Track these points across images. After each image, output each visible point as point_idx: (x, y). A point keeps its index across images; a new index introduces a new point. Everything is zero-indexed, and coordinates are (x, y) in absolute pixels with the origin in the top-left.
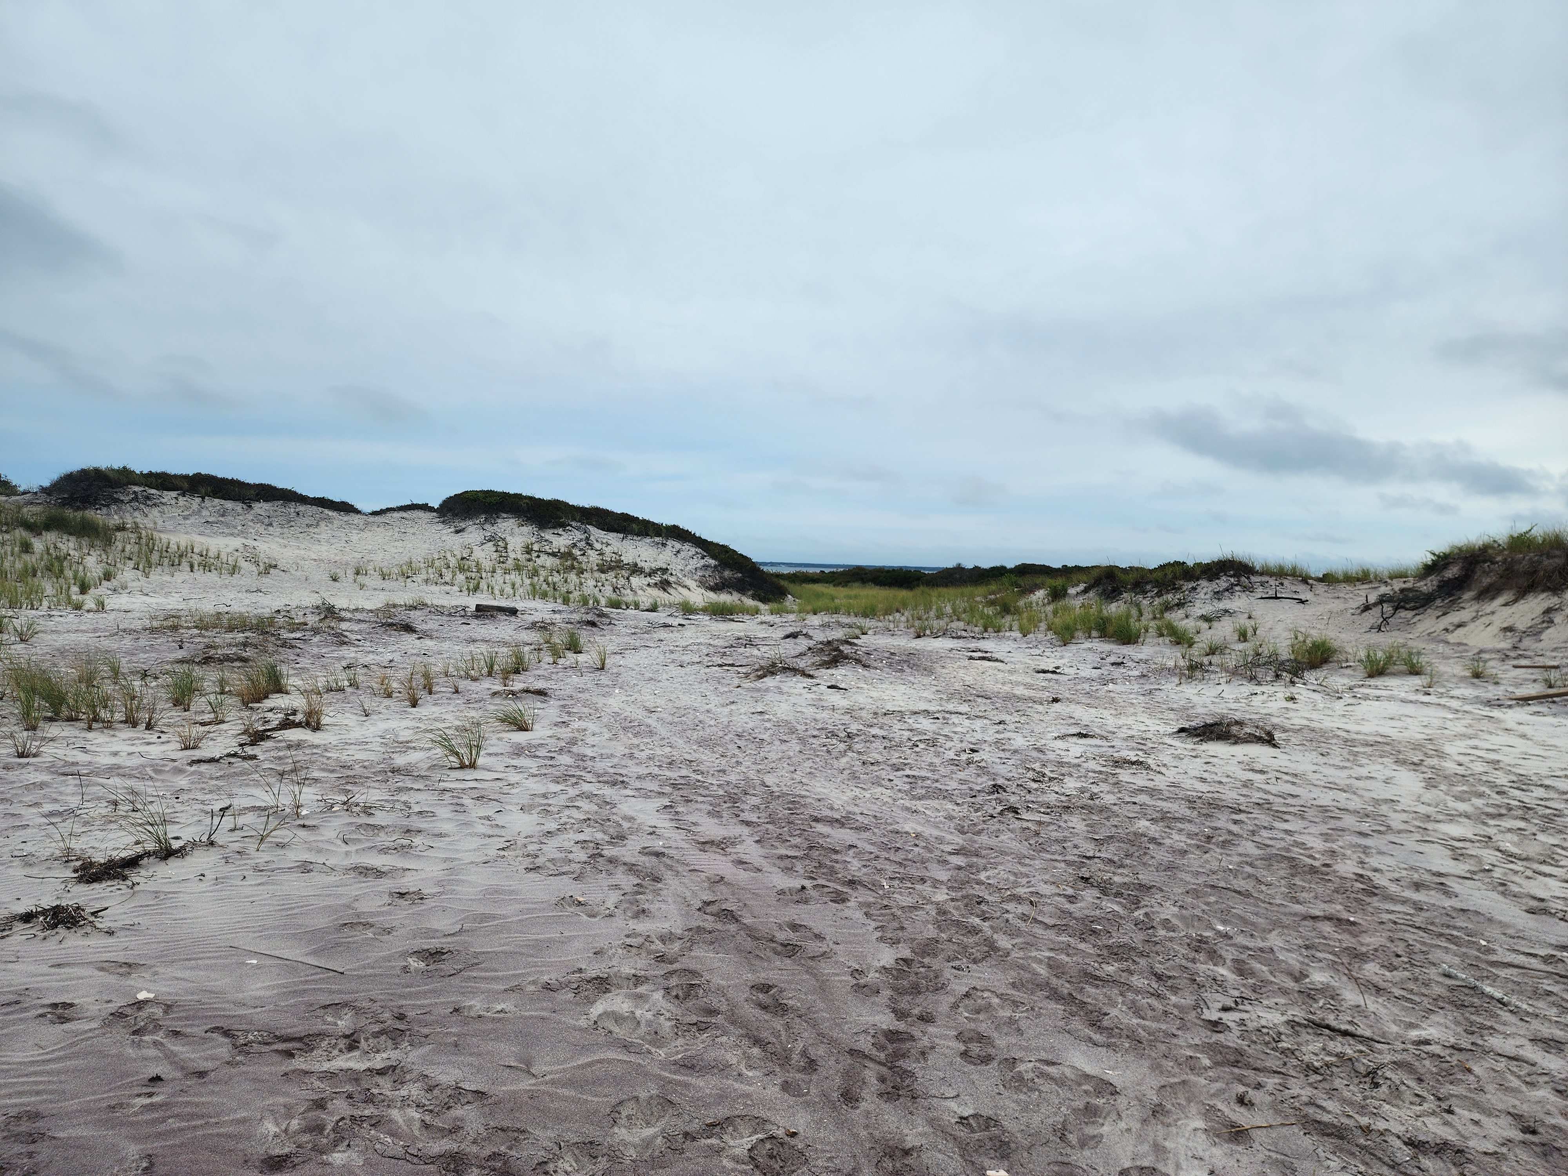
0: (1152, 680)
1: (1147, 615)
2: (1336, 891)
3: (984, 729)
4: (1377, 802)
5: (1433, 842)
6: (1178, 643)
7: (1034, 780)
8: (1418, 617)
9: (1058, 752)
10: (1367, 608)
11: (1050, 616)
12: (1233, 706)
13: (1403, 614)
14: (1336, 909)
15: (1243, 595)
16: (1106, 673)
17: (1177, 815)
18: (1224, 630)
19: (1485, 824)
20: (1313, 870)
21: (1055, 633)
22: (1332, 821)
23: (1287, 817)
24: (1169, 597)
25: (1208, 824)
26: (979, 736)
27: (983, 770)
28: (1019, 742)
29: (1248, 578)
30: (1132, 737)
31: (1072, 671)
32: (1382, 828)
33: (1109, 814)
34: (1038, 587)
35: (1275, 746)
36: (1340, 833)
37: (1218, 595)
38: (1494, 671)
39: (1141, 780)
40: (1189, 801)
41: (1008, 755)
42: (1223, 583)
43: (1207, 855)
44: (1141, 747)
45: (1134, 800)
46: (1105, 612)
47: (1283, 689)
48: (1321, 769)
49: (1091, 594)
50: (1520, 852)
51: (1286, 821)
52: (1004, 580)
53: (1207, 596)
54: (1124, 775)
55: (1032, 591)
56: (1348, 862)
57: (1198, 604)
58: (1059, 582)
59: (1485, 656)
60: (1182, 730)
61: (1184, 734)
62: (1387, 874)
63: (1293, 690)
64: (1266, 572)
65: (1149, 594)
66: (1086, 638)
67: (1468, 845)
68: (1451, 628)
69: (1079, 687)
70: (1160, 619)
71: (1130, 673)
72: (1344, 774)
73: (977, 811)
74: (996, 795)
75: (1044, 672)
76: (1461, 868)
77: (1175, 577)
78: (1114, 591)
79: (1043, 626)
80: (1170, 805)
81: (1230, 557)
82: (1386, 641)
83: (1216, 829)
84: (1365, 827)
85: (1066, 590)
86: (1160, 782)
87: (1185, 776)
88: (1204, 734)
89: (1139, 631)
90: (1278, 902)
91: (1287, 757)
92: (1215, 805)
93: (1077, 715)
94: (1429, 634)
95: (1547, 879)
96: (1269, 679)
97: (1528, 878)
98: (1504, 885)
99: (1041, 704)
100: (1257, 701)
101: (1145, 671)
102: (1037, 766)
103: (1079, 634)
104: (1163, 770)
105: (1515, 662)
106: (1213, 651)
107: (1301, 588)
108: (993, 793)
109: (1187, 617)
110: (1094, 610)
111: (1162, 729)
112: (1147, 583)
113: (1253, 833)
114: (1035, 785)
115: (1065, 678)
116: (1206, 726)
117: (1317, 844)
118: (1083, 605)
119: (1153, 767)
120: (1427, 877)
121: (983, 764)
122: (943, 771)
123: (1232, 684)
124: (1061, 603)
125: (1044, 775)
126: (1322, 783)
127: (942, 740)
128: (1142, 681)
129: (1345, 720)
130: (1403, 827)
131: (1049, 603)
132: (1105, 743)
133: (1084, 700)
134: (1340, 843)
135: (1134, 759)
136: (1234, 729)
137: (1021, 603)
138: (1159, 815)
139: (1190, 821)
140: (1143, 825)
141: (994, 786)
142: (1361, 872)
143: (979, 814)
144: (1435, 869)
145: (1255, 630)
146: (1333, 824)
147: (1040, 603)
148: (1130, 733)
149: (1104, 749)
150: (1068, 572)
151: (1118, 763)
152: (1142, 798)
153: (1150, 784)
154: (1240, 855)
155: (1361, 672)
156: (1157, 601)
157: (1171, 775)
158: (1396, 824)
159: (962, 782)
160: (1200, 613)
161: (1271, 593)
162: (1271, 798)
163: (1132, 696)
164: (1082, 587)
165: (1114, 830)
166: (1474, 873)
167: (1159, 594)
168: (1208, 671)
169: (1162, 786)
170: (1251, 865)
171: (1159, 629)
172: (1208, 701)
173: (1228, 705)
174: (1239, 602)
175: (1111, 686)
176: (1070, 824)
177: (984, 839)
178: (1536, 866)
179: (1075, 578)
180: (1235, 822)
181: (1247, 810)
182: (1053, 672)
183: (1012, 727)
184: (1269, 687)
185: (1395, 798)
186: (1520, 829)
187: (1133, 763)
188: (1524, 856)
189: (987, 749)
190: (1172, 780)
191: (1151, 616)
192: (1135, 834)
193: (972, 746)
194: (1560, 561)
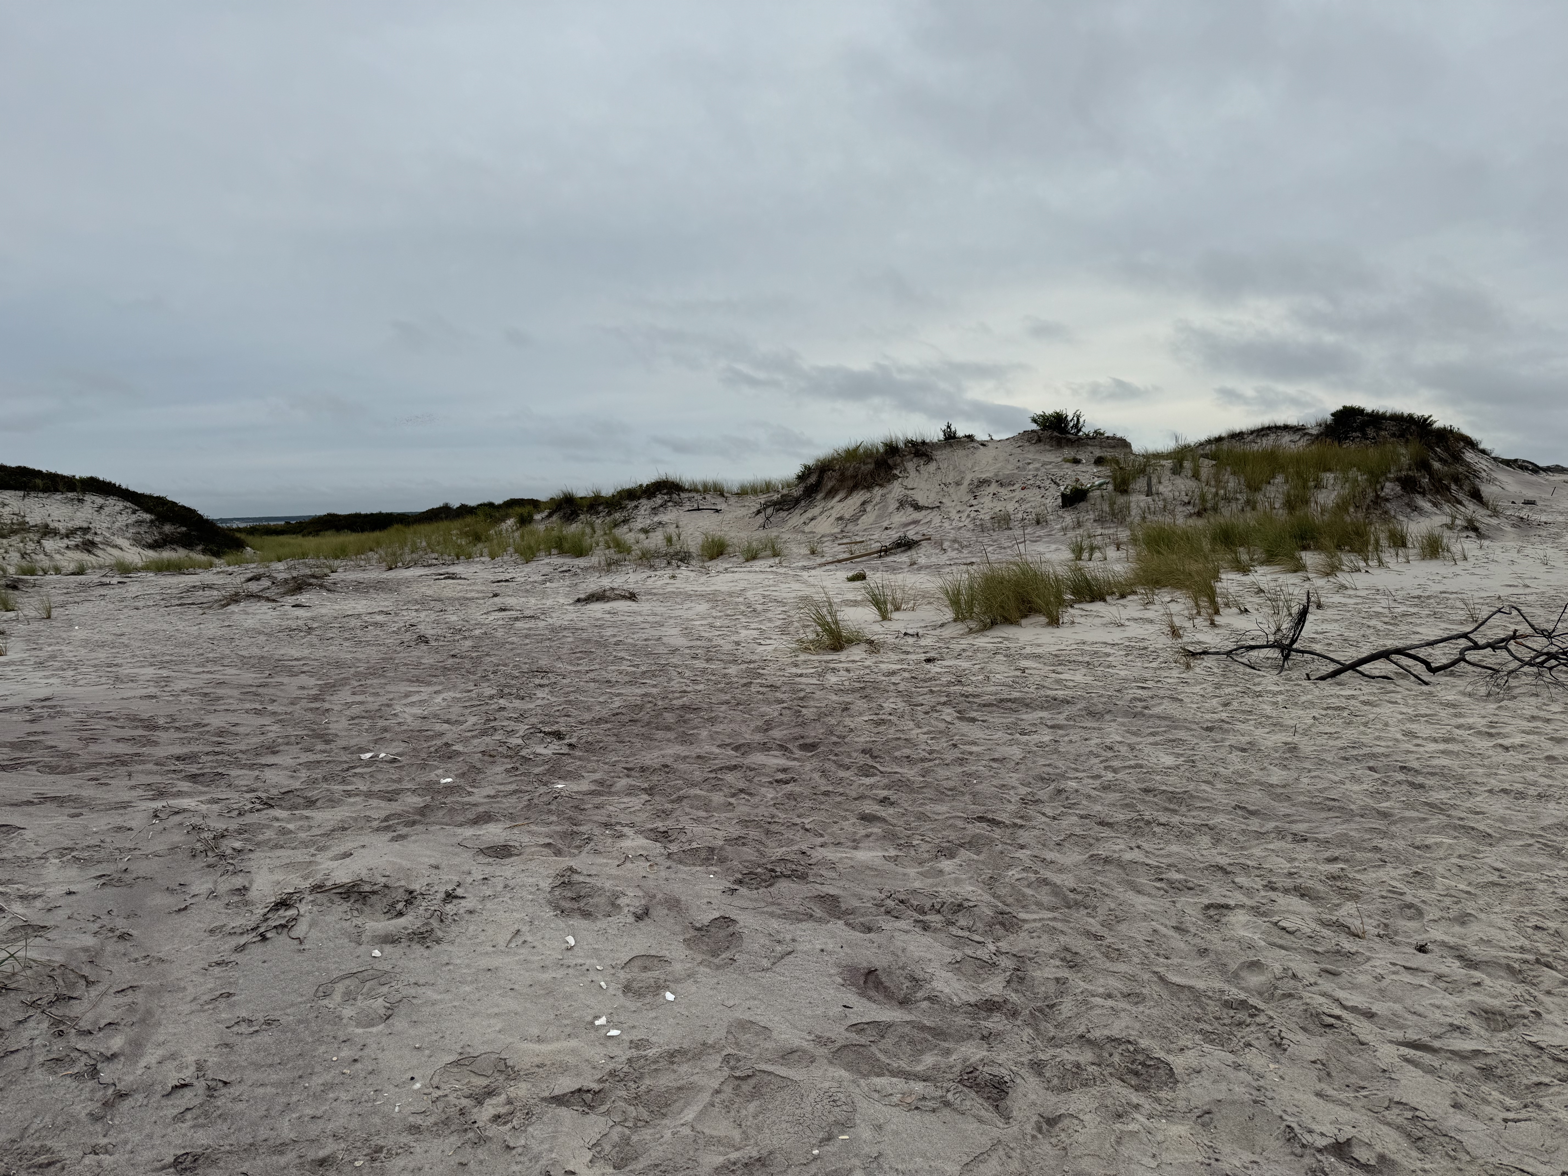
1: (599, 532)
8: (789, 515)
10: (756, 513)
11: (520, 541)
13: (780, 514)
15: (675, 509)
24: (617, 515)
29: (678, 495)
34: (506, 519)
37: (655, 511)
42: (659, 500)
46: (567, 533)
49: (554, 518)
53: (647, 512)
55: (502, 521)
57: (639, 519)
58: (524, 511)
64: (693, 489)
65: (600, 515)
66: (546, 555)
68: (809, 521)
70: (609, 534)
77: (620, 499)
78: (571, 515)
81: (664, 478)
85: (531, 518)
89: (591, 545)
103: (540, 552)
107: (719, 500)
109: (630, 531)
110: (558, 532)
112: (600, 506)
118: (548, 529)
124: (528, 528)
131: (517, 529)
137: (493, 531)
147: (510, 529)
156: (607, 520)
160: (640, 527)
161: (696, 506)
164: (545, 514)
167: (608, 514)
171: (607, 542)
174: (671, 515)
191: (602, 533)
194: (871, 466)
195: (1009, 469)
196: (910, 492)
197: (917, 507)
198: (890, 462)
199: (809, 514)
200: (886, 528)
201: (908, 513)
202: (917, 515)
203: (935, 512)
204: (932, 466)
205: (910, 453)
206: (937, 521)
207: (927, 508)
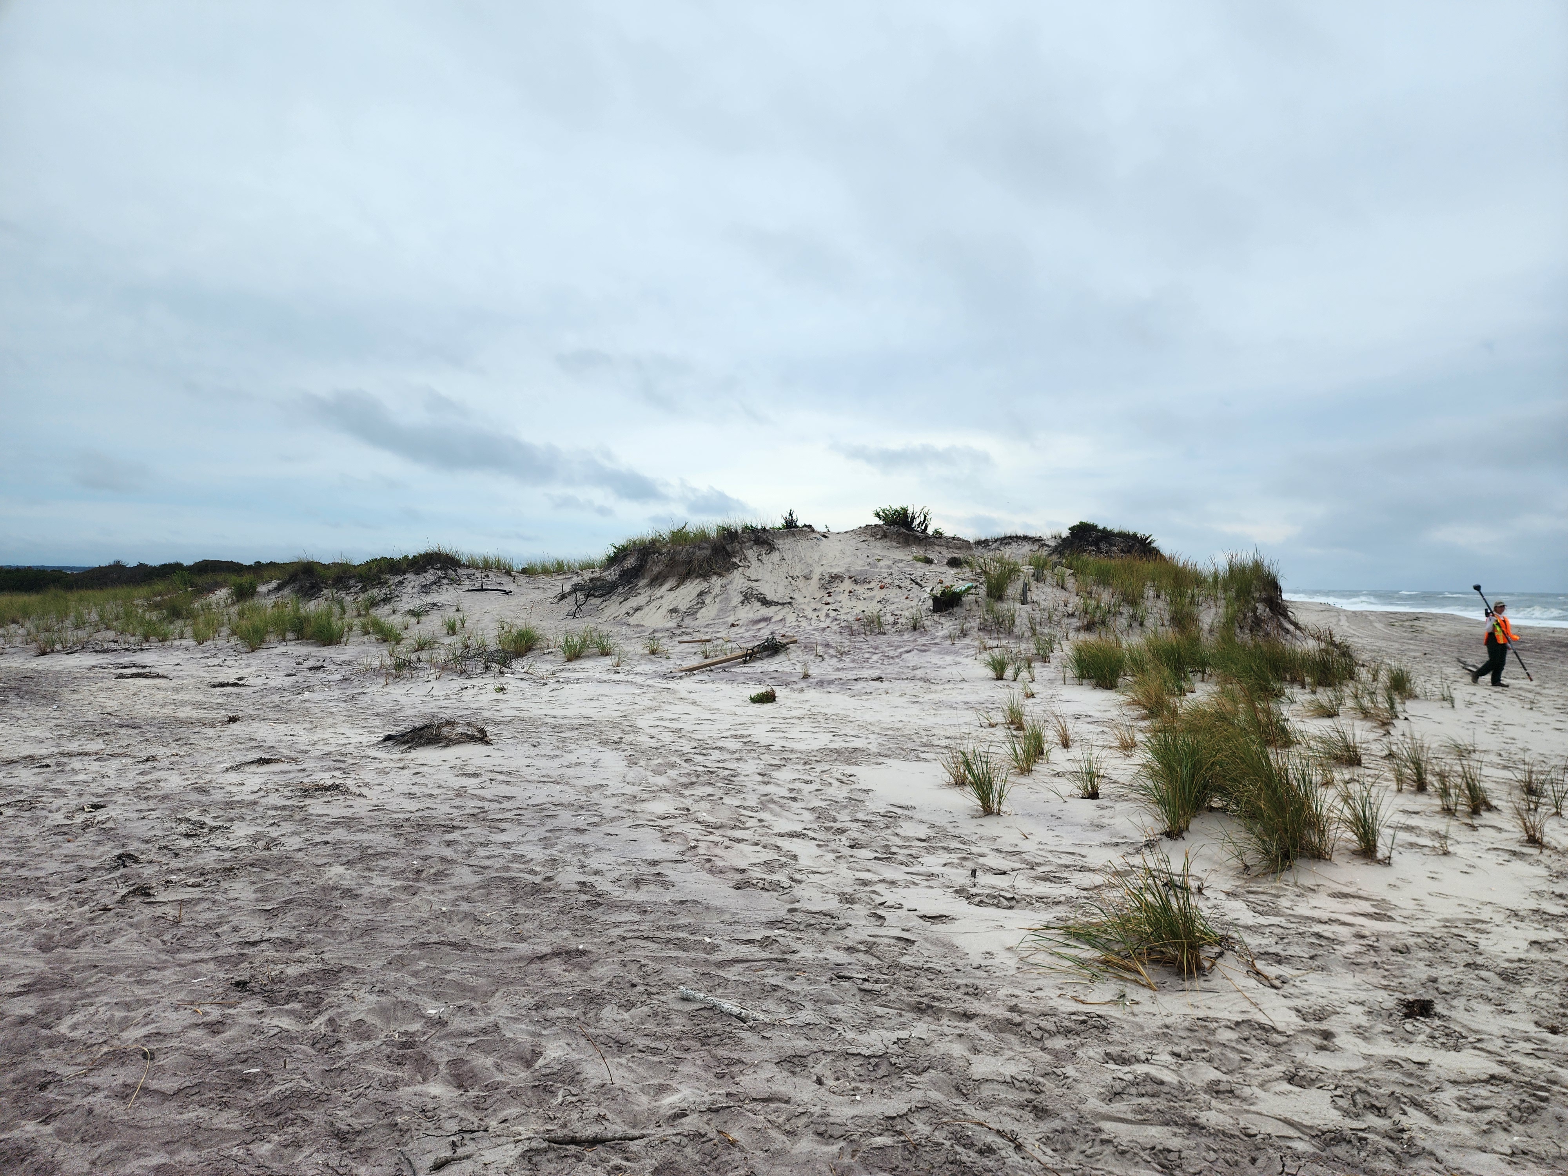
0: (356, 683)
1: (351, 612)
2: (561, 912)
3: (121, 772)
4: (588, 789)
5: (643, 826)
6: (385, 641)
7: (187, 836)
8: (605, 604)
9: (228, 788)
10: (563, 597)
11: (235, 618)
12: (443, 703)
13: (593, 601)
14: (563, 937)
15: (451, 588)
16: (302, 680)
17: (379, 850)
18: (433, 624)
19: (681, 795)
20: (536, 889)
21: (241, 638)
22: (549, 820)
23: (503, 825)
24: (375, 592)
25: (417, 853)
26: (110, 783)
27: (108, 833)
28: (173, 782)
29: (455, 571)
30: (330, 753)
31: (259, 681)
32: (597, 819)
33: (290, 865)
34: (219, 585)
35: (488, 743)
36: (557, 834)
37: (425, 589)
38: (666, 647)
39: (336, 809)
40: (396, 827)
41: (151, 804)
42: (430, 576)
43: (416, 898)
44: (338, 765)
45: (325, 838)
46: (302, 611)
47: (492, 680)
48: (534, 762)
49: (286, 592)
50: (714, 820)
51: (503, 831)
52: (175, 577)
53: (415, 590)
54: (316, 806)
55: (211, 589)
56: (569, 868)
57: (405, 598)
58: (246, 579)
59: (658, 635)
60: (388, 738)
61: (390, 743)
62: (608, 874)
63: (503, 680)
64: (472, 565)
65: (352, 590)
66: (280, 642)
67: (672, 822)
68: (631, 612)
69: (266, 700)
70: (365, 616)
71: (331, 678)
72: (556, 763)
73: (82, 904)
74: (122, 870)
75: (222, 685)
76: (670, 851)
77: (380, 571)
78: (312, 587)
79: (225, 631)
80: (371, 836)
81: (436, 549)
82: (580, 626)
83: (426, 858)
84: (581, 822)
85: (255, 589)
86: (361, 808)
87: (391, 794)
88: (413, 739)
89: (342, 629)
90: (501, 945)
91: (500, 754)
92: (424, 826)
93: (259, 736)
94: (614, 618)
95: (741, 845)
96: (479, 671)
97: (727, 847)
98: (709, 861)
99: (213, 726)
100: (467, 695)
101: (348, 675)
102: (194, 815)
103: (271, 637)
104: (364, 791)
105: (680, 639)
106: (420, 647)
107: (505, 579)
108: (116, 868)
109: (394, 612)
110: (289, 610)
111: (365, 739)
112: (350, 578)
113: (469, 853)
114: (187, 843)
115: (249, 690)
116: (415, 730)
117: (536, 853)
118: (276, 605)
119: (353, 789)
120: (645, 869)
121: (110, 825)
122: (37, 846)
123: (442, 680)
124: (249, 603)
125: (202, 825)
126: (536, 778)
127: (47, 797)
128: (343, 686)
129: (552, 706)
130: (615, 813)
131: (233, 604)
132: (294, 767)
133: (271, 715)
134: (559, 847)
135: (329, 782)
136: (445, 730)
137: (197, 605)
138: (357, 854)
139: (395, 855)
140: (336, 872)
141: (119, 857)
142: (582, 878)
143: (86, 908)
144: (650, 858)
145: (463, 623)
146: (551, 824)
147: (222, 603)
148: (327, 749)
149: (292, 775)
150: (259, 569)
151: (307, 792)
152: (339, 834)
153: (348, 812)
154: (455, 888)
155: (561, 656)
156: (362, 597)
157: (374, 796)
158: (609, 813)
159: (69, 859)
160: (407, 608)
161: (478, 585)
162: (486, 805)
163: (331, 704)
164: (274, 584)
165: (295, 889)
166: (682, 853)
167: (364, 590)
168: (416, 668)
169: (363, 813)
170: (468, 900)
171: (364, 626)
172: (417, 700)
173: (438, 703)
174: (446, 595)
175: (307, 695)
176: (232, 894)
177: (85, 952)
178: (730, 833)
179: (266, 574)
180: (449, 844)
181: (462, 824)
182: (235, 685)
183: (166, 763)
184: (479, 680)
185: (604, 782)
186: (709, 795)
187: (327, 789)
188: (719, 824)
189: (121, 800)
190: (375, 802)
191: (355, 613)
192: (324, 889)
193: (96, 800)
194: (708, 552)
195: (859, 566)
196: (754, 584)
197: (765, 602)
198: (729, 548)
199: (633, 602)
200: (733, 625)
201: (755, 609)
202: (766, 611)
203: (787, 609)
204: (775, 556)
205: (750, 540)
206: (791, 619)
207: (777, 604)
